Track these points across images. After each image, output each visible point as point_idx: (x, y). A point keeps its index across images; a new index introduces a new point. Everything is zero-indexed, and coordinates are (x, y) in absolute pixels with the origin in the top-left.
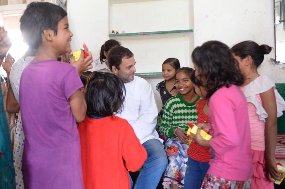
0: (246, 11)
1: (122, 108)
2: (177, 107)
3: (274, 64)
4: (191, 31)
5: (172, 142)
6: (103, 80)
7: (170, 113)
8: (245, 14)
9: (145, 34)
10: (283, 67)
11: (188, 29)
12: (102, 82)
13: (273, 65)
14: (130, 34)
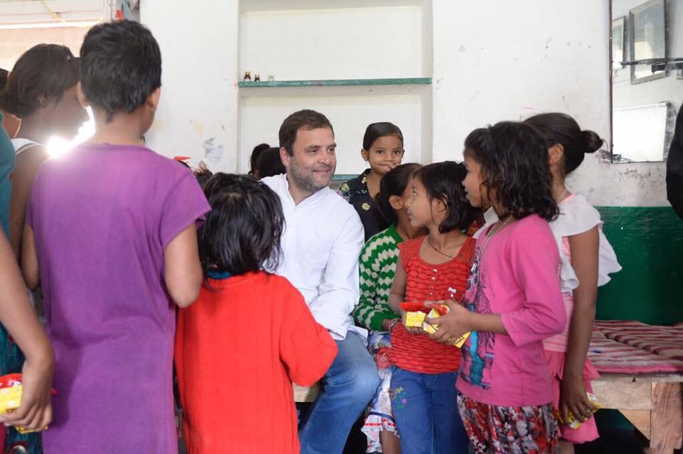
0: (549, 40)
1: (278, 259)
2: (389, 258)
3: (607, 162)
4: (427, 81)
5: (382, 336)
6: (238, 195)
7: (372, 271)
8: (547, 47)
9: (321, 85)
10: (627, 169)
11: (419, 76)
12: (237, 200)
13: (605, 165)
14: (287, 84)
